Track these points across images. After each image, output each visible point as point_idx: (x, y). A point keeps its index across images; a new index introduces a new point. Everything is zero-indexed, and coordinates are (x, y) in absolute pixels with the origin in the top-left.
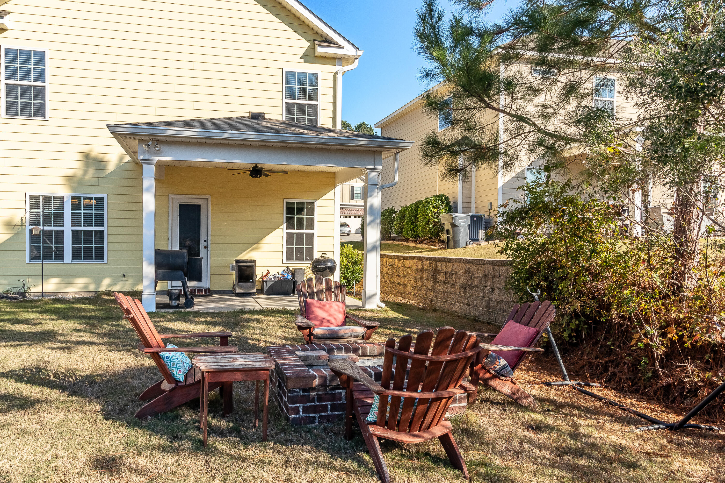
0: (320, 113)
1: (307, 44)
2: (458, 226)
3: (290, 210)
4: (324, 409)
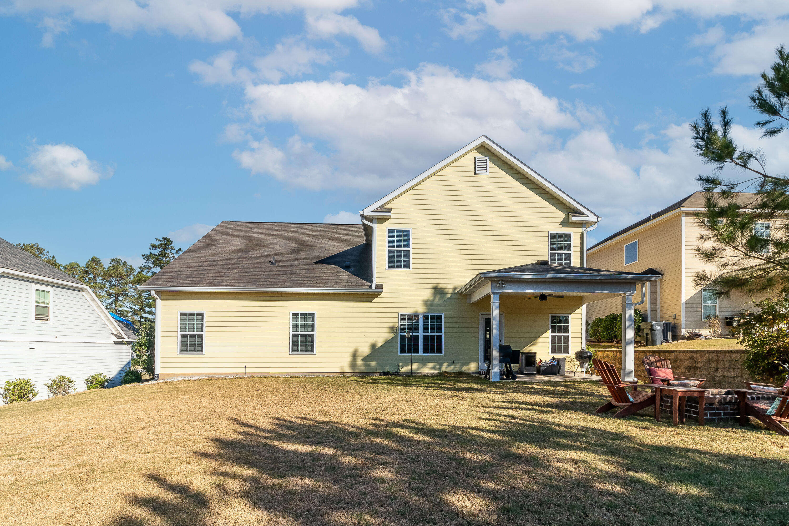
0: (573, 259)
1: (564, 215)
2: (655, 330)
3: (553, 322)
4: (720, 414)
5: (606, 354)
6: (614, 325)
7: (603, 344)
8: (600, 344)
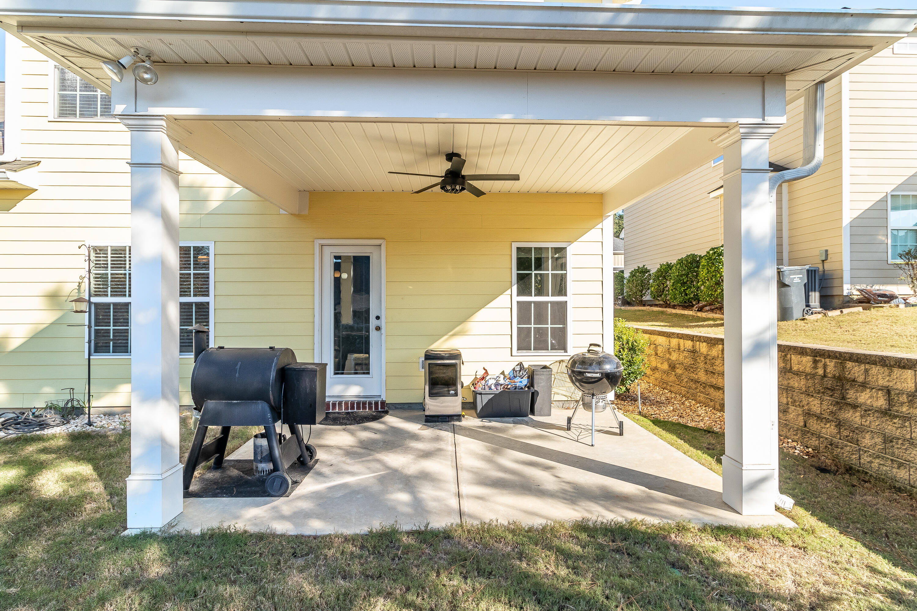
2: (788, 286)
3: (523, 262)
5: (674, 342)
6: (693, 276)
7: (674, 311)
8: (669, 310)
